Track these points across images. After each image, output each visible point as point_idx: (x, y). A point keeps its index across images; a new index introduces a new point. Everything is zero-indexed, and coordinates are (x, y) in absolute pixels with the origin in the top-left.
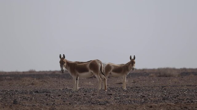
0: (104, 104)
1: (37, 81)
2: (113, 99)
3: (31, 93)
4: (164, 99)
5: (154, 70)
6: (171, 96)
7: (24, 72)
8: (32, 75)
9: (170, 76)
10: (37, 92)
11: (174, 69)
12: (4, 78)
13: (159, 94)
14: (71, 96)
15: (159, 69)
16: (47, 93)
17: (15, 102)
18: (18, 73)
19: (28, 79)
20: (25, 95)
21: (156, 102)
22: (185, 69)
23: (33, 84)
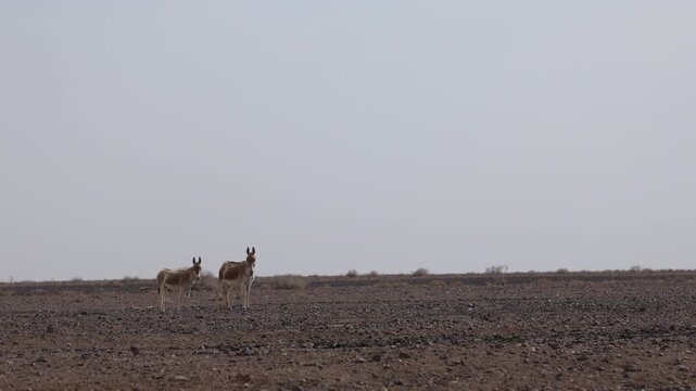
0: (191, 333)
1: (85, 296)
2: (203, 324)
3: (75, 315)
4: (284, 324)
5: (268, 278)
6: (295, 318)
7: (63, 282)
8: (78, 287)
9: (293, 287)
10: (84, 313)
11: (299, 277)
12: (32, 291)
13: (276, 317)
14: (138, 320)
15: (276, 277)
16: (101, 315)
17: (50, 330)
18: (55, 283)
19: (71, 292)
20: (66, 319)
21: (272, 328)
22: (316, 277)
23: (78, 301)
